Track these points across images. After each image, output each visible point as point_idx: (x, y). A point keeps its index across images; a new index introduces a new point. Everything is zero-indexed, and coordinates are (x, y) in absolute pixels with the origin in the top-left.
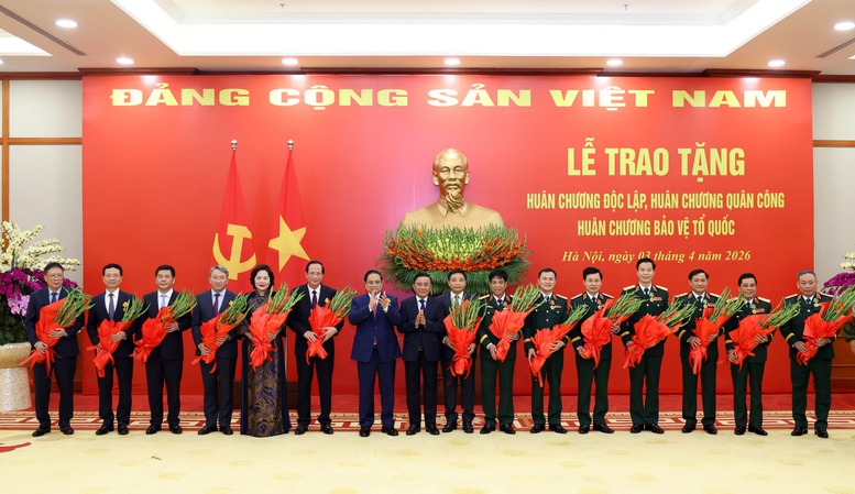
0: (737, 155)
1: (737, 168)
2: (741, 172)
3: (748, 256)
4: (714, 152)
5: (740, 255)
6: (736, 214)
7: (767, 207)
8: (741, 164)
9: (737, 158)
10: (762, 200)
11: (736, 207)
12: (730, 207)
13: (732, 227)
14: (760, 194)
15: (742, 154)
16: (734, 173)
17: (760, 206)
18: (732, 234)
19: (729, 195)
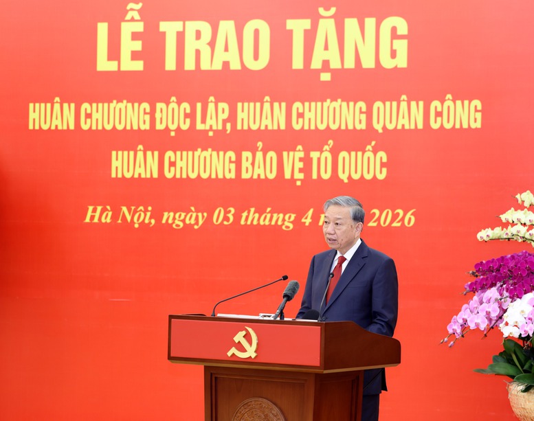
0: (394, 29)
1: (393, 54)
2: (402, 61)
3: (410, 219)
4: (351, 24)
5: (395, 217)
6: (391, 141)
7: (448, 126)
8: (402, 46)
9: (394, 35)
10: (439, 114)
11: (390, 127)
12: (378, 127)
13: (383, 165)
14: (436, 104)
15: (402, 26)
16: (387, 63)
17: (435, 126)
18: (382, 176)
19: (378, 104)
